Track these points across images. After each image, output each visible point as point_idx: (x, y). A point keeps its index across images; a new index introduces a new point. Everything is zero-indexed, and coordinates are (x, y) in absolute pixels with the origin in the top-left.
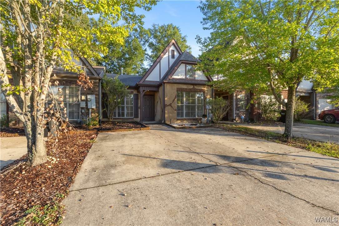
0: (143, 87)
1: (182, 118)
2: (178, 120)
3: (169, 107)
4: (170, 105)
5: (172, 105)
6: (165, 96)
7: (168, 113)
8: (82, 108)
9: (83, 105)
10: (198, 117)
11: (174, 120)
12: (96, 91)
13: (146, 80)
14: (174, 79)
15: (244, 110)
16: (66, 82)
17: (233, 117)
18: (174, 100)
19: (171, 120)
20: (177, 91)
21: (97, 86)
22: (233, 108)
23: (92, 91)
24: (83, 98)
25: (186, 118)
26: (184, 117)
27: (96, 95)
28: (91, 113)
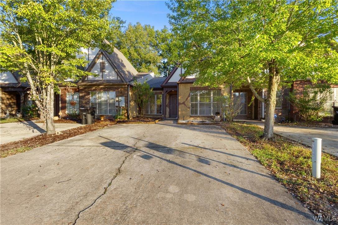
0: (170, 88)
1: (196, 115)
2: (191, 117)
3: (183, 105)
4: (184, 103)
5: (186, 103)
6: (179, 96)
7: (182, 111)
8: (117, 107)
9: (117, 104)
10: (213, 114)
11: (187, 117)
12: (126, 94)
13: (169, 82)
14: (187, 79)
15: (280, 108)
16: (108, 89)
17: (262, 116)
18: (188, 98)
19: (184, 117)
20: (190, 90)
21: (126, 90)
22: (262, 105)
23: (123, 94)
24: (117, 99)
25: (200, 115)
26: (198, 115)
27: (125, 97)
28: (122, 110)
